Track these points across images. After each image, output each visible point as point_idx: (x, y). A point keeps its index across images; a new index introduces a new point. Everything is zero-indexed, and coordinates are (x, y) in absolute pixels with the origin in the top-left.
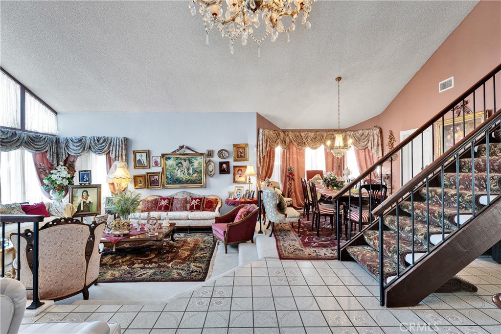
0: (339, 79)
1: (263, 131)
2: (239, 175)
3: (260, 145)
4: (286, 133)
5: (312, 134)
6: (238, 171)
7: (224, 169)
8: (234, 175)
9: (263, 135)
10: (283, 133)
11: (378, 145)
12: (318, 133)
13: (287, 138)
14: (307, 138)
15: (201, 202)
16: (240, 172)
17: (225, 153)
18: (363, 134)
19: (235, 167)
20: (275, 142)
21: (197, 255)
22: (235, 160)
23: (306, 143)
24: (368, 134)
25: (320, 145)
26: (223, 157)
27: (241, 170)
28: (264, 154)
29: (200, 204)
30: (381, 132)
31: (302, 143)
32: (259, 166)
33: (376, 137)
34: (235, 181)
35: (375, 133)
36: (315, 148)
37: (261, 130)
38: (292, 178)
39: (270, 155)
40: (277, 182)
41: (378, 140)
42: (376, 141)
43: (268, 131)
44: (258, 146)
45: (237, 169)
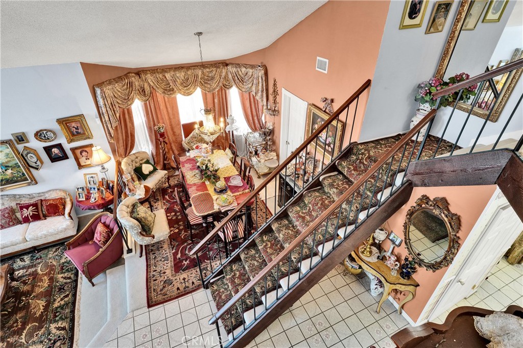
0: (200, 34)
1: (103, 92)
2: (84, 158)
3: (103, 114)
4: (143, 76)
5: (181, 75)
6: (81, 153)
7: (56, 155)
8: (77, 159)
9: (104, 98)
10: (137, 77)
11: (262, 91)
12: (189, 72)
13: (146, 85)
14: (175, 81)
15: (37, 208)
16: (84, 154)
17: (49, 133)
18: (247, 74)
19: (73, 150)
20: (128, 99)
21: (56, 305)
22: (70, 141)
23: (175, 89)
24: (252, 75)
25: (195, 89)
26: (47, 139)
27: (86, 151)
28: (114, 125)
29: (38, 212)
30: (266, 74)
31: (170, 91)
32: (112, 141)
33: (260, 80)
34: (80, 166)
35: (260, 75)
36: (189, 94)
37: (98, 91)
38: (164, 141)
39: (125, 119)
40: (144, 152)
41: (263, 85)
42: (260, 85)
43: (110, 87)
44: (100, 115)
45: (78, 152)
